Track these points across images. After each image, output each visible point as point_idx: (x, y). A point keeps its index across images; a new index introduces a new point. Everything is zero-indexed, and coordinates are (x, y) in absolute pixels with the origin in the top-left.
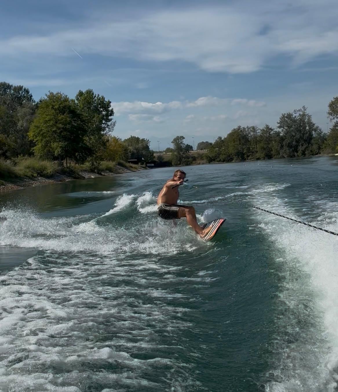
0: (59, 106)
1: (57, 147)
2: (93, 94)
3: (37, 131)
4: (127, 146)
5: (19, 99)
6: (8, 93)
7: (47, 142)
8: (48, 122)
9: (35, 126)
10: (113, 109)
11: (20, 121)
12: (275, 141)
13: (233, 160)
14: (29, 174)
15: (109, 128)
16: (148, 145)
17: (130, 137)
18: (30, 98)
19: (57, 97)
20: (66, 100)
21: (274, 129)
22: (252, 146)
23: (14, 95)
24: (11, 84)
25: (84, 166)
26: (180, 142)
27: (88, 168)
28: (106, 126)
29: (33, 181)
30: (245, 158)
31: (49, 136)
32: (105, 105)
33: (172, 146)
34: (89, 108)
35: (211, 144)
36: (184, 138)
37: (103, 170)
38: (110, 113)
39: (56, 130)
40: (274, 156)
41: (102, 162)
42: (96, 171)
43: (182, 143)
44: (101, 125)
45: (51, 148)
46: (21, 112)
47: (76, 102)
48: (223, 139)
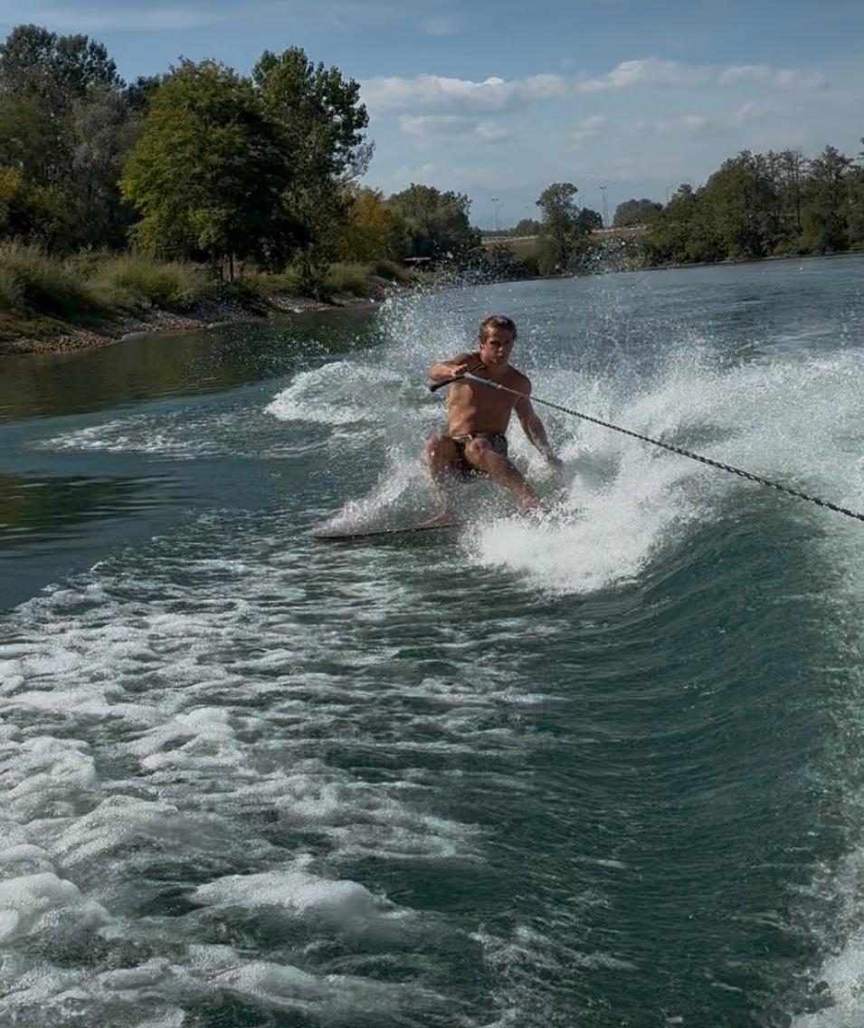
0: (211, 102)
1: (205, 222)
2: (304, 62)
3: (144, 176)
4: (401, 216)
5: (76, 74)
6: (41, 56)
7: (175, 208)
8: (179, 149)
9: (141, 162)
10: (364, 106)
11: (80, 143)
12: (856, 196)
13: (727, 255)
14: (128, 302)
15: (354, 164)
16: (465, 211)
17: (409, 187)
18: (110, 73)
19: (202, 75)
20: (231, 82)
21: (852, 160)
22: (785, 212)
23: (61, 63)
24: (50, 32)
25: (281, 277)
26: (561, 203)
27: (291, 285)
28: (345, 158)
29: (143, 321)
30: (765, 248)
31: (182, 192)
32: (344, 97)
33: (538, 215)
34: (294, 104)
35: (658, 207)
36: (575, 190)
37: (335, 291)
38: (355, 118)
39: (202, 173)
40: (853, 242)
41: (333, 266)
42: (315, 291)
43: (567, 205)
44: (331, 154)
45: (187, 224)
46: (82, 116)
47: (255, 85)
48: (694, 192)
